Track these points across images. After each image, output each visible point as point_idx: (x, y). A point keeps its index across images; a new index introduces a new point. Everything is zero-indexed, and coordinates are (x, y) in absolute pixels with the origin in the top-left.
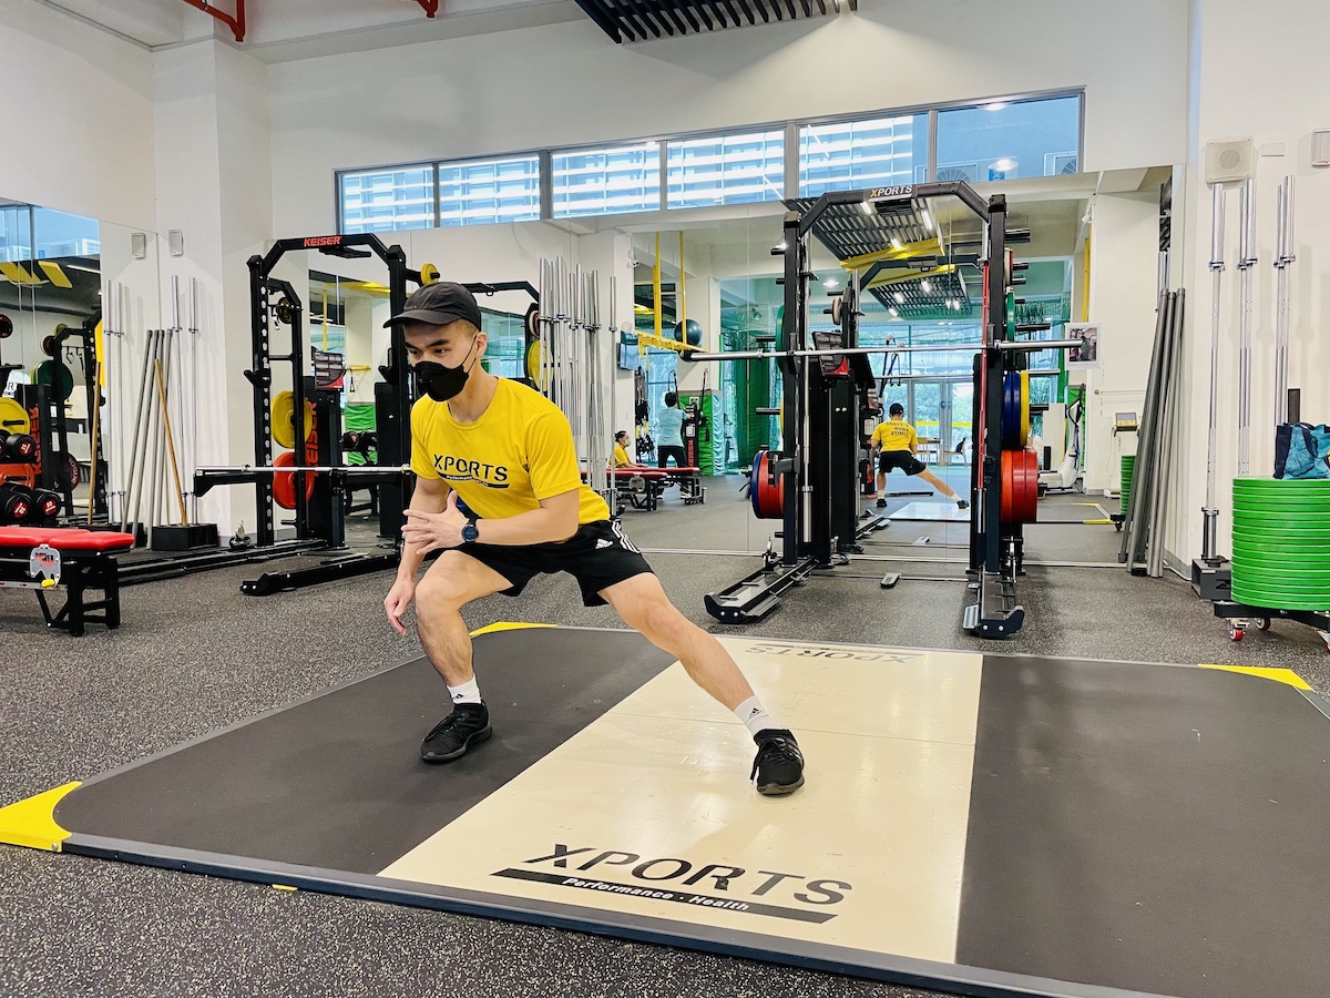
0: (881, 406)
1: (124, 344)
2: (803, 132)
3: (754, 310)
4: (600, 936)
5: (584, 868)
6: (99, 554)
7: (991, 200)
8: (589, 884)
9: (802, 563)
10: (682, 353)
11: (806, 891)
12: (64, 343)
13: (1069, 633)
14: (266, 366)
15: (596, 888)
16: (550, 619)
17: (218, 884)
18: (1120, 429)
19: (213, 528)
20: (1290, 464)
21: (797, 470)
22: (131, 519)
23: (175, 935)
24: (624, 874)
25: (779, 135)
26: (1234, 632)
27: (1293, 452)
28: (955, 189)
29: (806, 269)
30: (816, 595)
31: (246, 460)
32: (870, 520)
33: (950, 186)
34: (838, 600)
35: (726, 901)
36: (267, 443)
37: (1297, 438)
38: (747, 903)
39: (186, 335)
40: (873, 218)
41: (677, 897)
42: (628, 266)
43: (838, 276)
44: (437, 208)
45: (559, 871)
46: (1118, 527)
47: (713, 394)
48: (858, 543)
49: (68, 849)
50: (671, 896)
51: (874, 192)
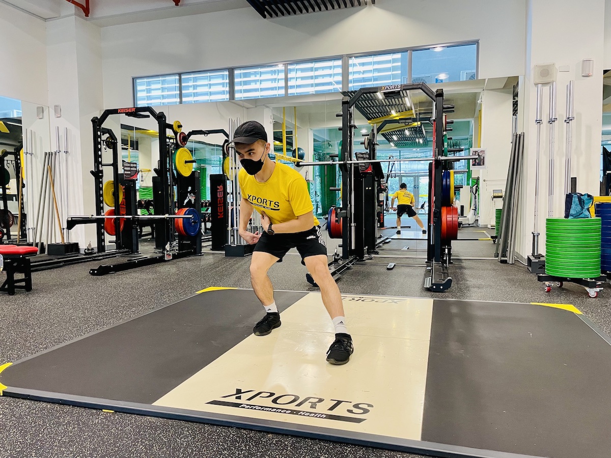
0: (387, 187)
1: (33, 159)
2: (351, 61)
3: (329, 143)
4: (257, 431)
5: (249, 399)
6: (21, 256)
7: (437, 91)
8: (252, 407)
9: (351, 259)
10: (296, 163)
11: (352, 408)
12: (5, 158)
13: (472, 289)
14: (101, 169)
15: (255, 409)
16: (234, 285)
17: (76, 410)
18: (495, 197)
19: (77, 244)
20: (572, 212)
21: (349, 216)
22: (38, 241)
23: (56, 434)
24: (268, 402)
25: (339, 63)
26: (547, 288)
27: (573, 206)
28: (420, 86)
29: (352, 123)
30: (357, 273)
31: (92, 213)
32: (382, 239)
33: (418, 85)
34: (367, 275)
35: (315, 414)
36: (102, 205)
37: (575, 200)
38: (325, 415)
39: (63, 154)
40: (383, 101)
41: (293, 412)
42: (270, 123)
43: (367, 128)
44: (181, 96)
45: (238, 401)
46: (494, 241)
47: (310, 182)
48: (377, 250)
49: (6, 394)
50: (290, 411)
51: (383, 88)
